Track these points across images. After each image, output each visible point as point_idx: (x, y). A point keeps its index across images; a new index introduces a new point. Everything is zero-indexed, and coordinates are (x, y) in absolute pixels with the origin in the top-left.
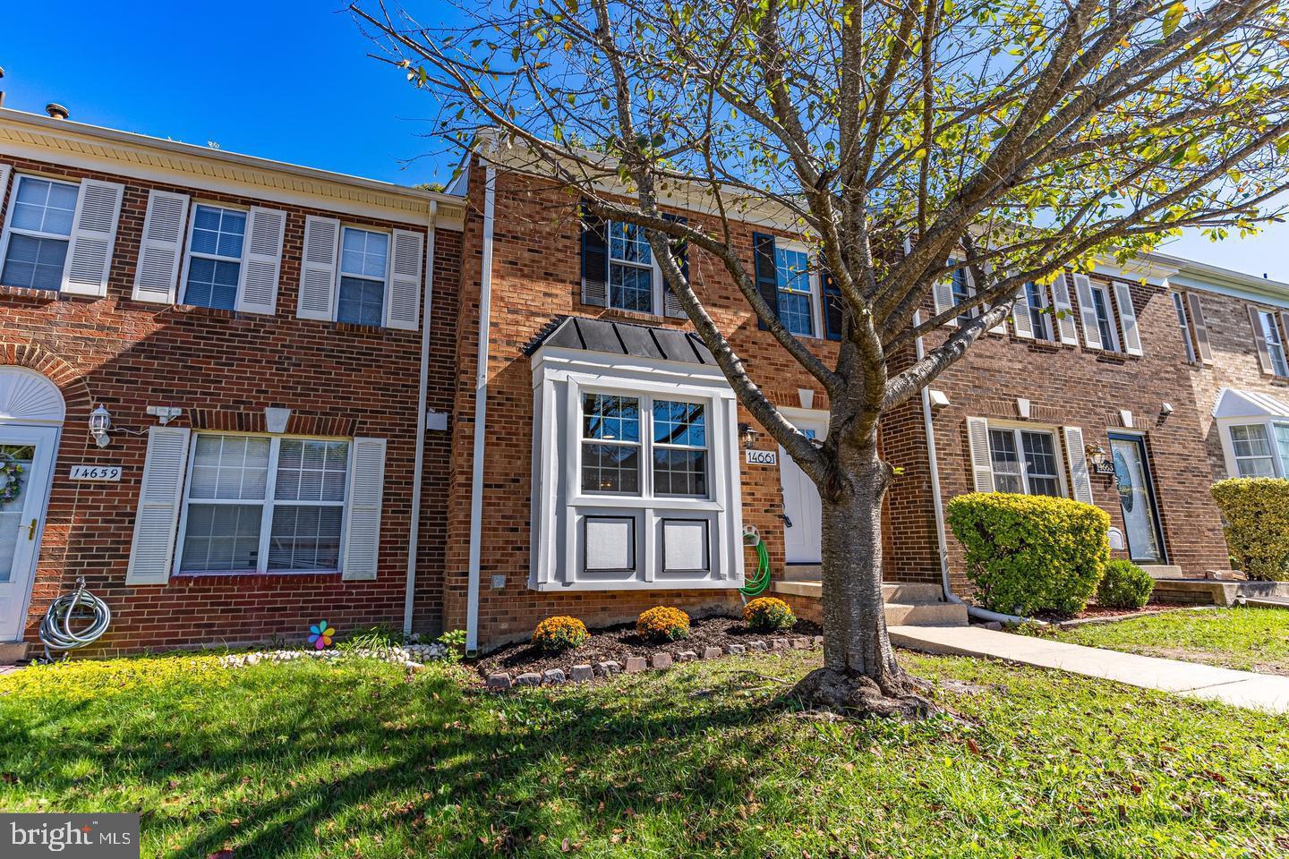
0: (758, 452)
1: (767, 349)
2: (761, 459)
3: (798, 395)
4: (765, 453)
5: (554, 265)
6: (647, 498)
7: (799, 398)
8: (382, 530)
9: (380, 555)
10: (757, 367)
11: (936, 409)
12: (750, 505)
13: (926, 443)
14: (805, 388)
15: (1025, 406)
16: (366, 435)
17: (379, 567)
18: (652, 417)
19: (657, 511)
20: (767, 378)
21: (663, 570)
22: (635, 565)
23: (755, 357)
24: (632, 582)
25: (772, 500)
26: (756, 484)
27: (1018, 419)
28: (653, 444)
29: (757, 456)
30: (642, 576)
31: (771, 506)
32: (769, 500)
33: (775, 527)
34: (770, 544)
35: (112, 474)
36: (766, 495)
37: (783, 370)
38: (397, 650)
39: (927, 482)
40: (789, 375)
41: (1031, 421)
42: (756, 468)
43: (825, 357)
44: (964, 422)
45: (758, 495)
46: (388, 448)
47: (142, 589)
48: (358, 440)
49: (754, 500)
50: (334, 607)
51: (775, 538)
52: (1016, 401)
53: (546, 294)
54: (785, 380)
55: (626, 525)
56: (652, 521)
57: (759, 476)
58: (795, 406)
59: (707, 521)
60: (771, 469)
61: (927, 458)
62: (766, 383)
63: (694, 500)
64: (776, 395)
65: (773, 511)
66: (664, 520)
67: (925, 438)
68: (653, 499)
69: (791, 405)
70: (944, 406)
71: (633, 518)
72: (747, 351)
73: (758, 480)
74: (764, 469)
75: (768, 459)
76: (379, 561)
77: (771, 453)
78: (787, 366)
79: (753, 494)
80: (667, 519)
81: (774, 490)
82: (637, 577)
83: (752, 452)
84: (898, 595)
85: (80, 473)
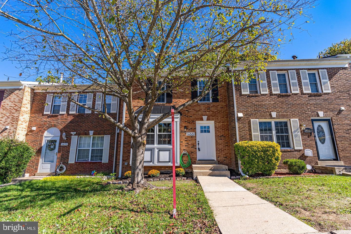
0: (190, 133)
1: (194, 107)
2: (191, 134)
3: (202, 118)
4: (192, 133)
5: (140, 95)
6: (156, 145)
7: (203, 119)
8: (109, 153)
9: (109, 158)
10: (191, 112)
11: (239, 119)
12: (187, 146)
13: (235, 128)
14: (205, 115)
15: (274, 114)
16: (107, 135)
17: (109, 161)
18: (158, 127)
19: (158, 148)
20: (193, 114)
21: (159, 162)
22: (152, 161)
23: (190, 109)
24: (151, 164)
25: (194, 145)
26: (189, 141)
27: (271, 118)
28: (158, 133)
29: (189, 134)
30: (153, 163)
31: (193, 146)
32: (193, 145)
33: (194, 151)
34: (192, 155)
35: (66, 144)
36: (192, 143)
37: (198, 112)
39: (235, 138)
40: (200, 113)
41: (277, 118)
42: (189, 137)
43: (212, 107)
44: (250, 121)
45: (189, 143)
46: (111, 137)
47: (71, 164)
48: (105, 136)
49: (188, 145)
50: (101, 168)
51: (194, 154)
52: (271, 113)
53: (138, 102)
54: (199, 114)
55: (150, 152)
56: (156, 151)
57: (189, 139)
58: (202, 120)
59: (170, 150)
60: (194, 137)
61: (236, 132)
62: (193, 115)
63: (167, 146)
64: (196, 118)
65: (193, 147)
66: (159, 150)
67: (235, 126)
68: (157, 146)
69: (200, 120)
70: (242, 117)
71: (152, 150)
72: (188, 108)
73: (190, 140)
74: (191, 137)
75: (193, 134)
76: (109, 159)
77: (194, 133)
78: (199, 110)
79: (188, 143)
80: (160, 150)
81: (194, 142)
82: (152, 163)
83: (188, 133)
84: (213, 168)
85: (62, 144)
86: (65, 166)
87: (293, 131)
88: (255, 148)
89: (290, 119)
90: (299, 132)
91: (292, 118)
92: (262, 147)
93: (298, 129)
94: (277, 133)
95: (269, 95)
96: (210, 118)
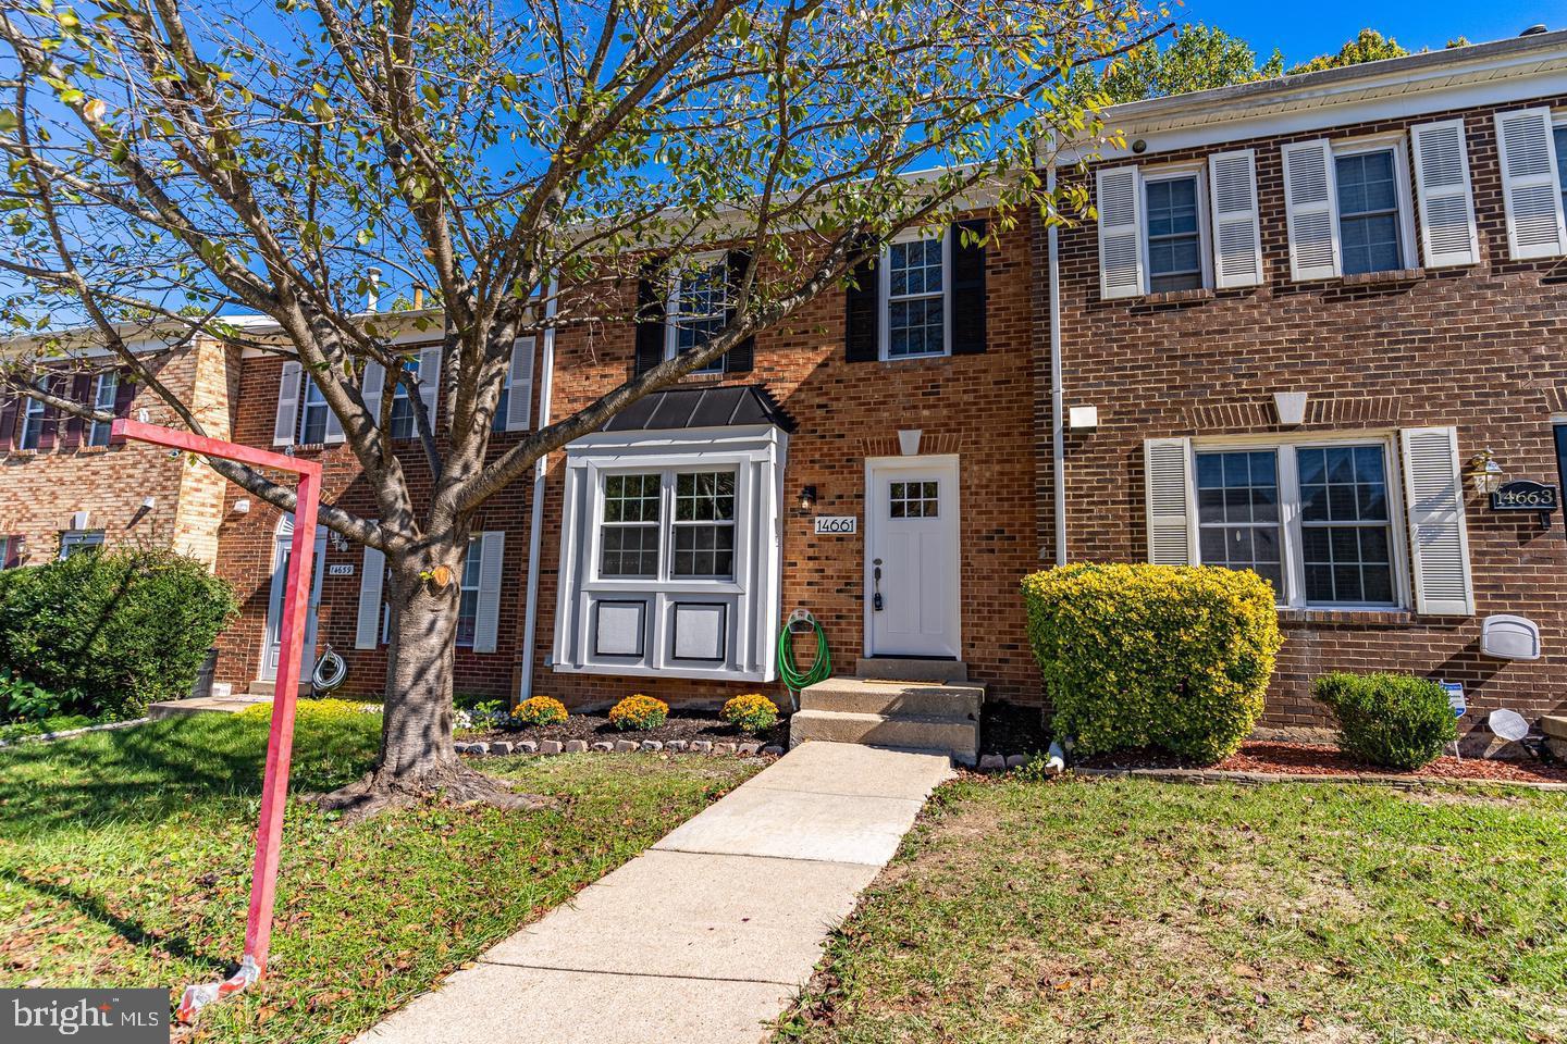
0: (831, 519)
1: (855, 386)
2: (835, 527)
3: (897, 440)
4: (840, 520)
5: (611, 343)
6: (663, 580)
7: (898, 444)
8: (501, 611)
9: (500, 632)
10: (840, 411)
11: (1077, 439)
12: (817, 584)
13: (1053, 489)
14: (909, 428)
15: (1292, 406)
16: (492, 529)
17: (499, 643)
18: (674, 496)
19: (670, 595)
20: (852, 423)
21: (673, 657)
22: (643, 653)
23: (838, 399)
24: (639, 668)
25: (849, 578)
26: (827, 558)
27: (1272, 429)
28: (673, 521)
29: (829, 523)
30: (650, 662)
31: (847, 584)
32: (843, 577)
33: (850, 610)
34: (841, 631)
35: (347, 570)
36: (840, 571)
37: (879, 410)
38: (462, 713)
39: (1048, 548)
40: (886, 414)
41: (1310, 428)
42: (829, 539)
43: (948, 380)
44: (1140, 449)
45: (829, 572)
46: (507, 539)
47: (365, 652)
48: (485, 534)
49: (823, 577)
50: (470, 674)
51: (849, 624)
52: (1271, 398)
53: (602, 376)
54: (880, 422)
55: (637, 610)
56: (664, 606)
57: (830, 548)
58: (892, 454)
59: (725, 605)
60: (850, 538)
61: (1053, 512)
62: (852, 430)
63: (714, 582)
64: (865, 443)
65: (850, 591)
66: (677, 604)
67: (1052, 482)
68: (669, 581)
69: (886, 454)
70: (1093, 429)
71: (644, 602)
72: (827, 394)
73: (830, 553)
74: (840, 539)
75: (845, 527)
76: (499, 637)
77: (849, 519)
78: (884, 403)
79: (822, 571)
80: (680, 603)
81: (851, 564)
82: (646, 663)
83: (823, 519)
84: (897, 706)
85: (334, 570)
86: (344, 659)
87: (1412, 502)
88: (1107, 608)
89: (1398, 433)
90: (1454, 508)
91: (1411, 424)
92: (1148, 605)
93: (1450, 491)
94: (1306, 514)
95: (1269, 292)
96: (936, 438)
